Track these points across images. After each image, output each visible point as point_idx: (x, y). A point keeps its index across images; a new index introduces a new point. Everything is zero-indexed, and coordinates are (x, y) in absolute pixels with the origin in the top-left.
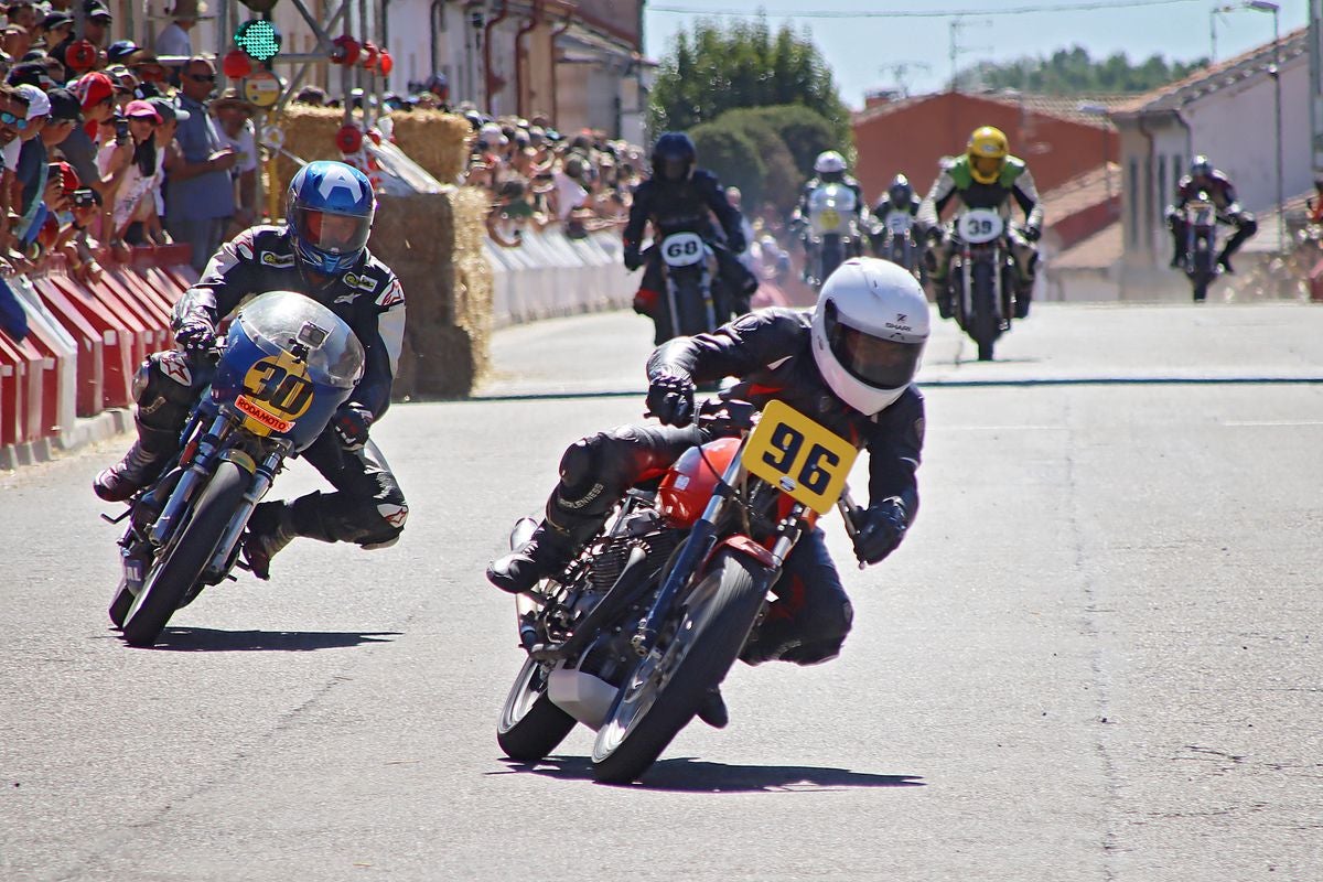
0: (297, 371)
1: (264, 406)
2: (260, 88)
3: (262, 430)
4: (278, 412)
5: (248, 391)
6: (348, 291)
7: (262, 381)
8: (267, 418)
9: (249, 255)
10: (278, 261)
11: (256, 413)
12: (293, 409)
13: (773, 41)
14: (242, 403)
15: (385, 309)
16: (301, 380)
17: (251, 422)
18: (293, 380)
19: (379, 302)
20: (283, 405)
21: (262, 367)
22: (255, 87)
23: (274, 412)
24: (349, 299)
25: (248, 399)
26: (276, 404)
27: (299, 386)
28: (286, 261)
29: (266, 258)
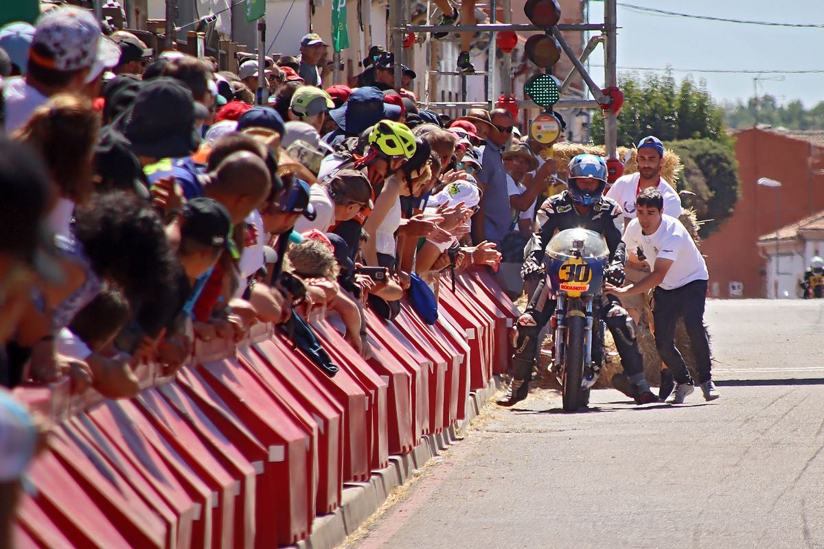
0: (579, 262)
1: (573, 284)
3: (577, 294)
4: (580, 283)
5: (563, 281)
6: (597, 213)
7: (567, 273)
8: (576, 288)
9: (552, 211)
10: (565, 209)
11: (571, 288)
12: (585, 279)
13: (677, 91)
14: (563, 287)
15: (615, 216)
16: (583, 265)
17: (572, 293)
18: (579, 267)
19: (612, 214)
20: (580, 279)
21: (564, 268)
23: (578, 284)
24: (599, 216)
25: (564, 284)
26: (577, 280)
27: (583, 269)
28: (568, 208)
29: (559, 210)
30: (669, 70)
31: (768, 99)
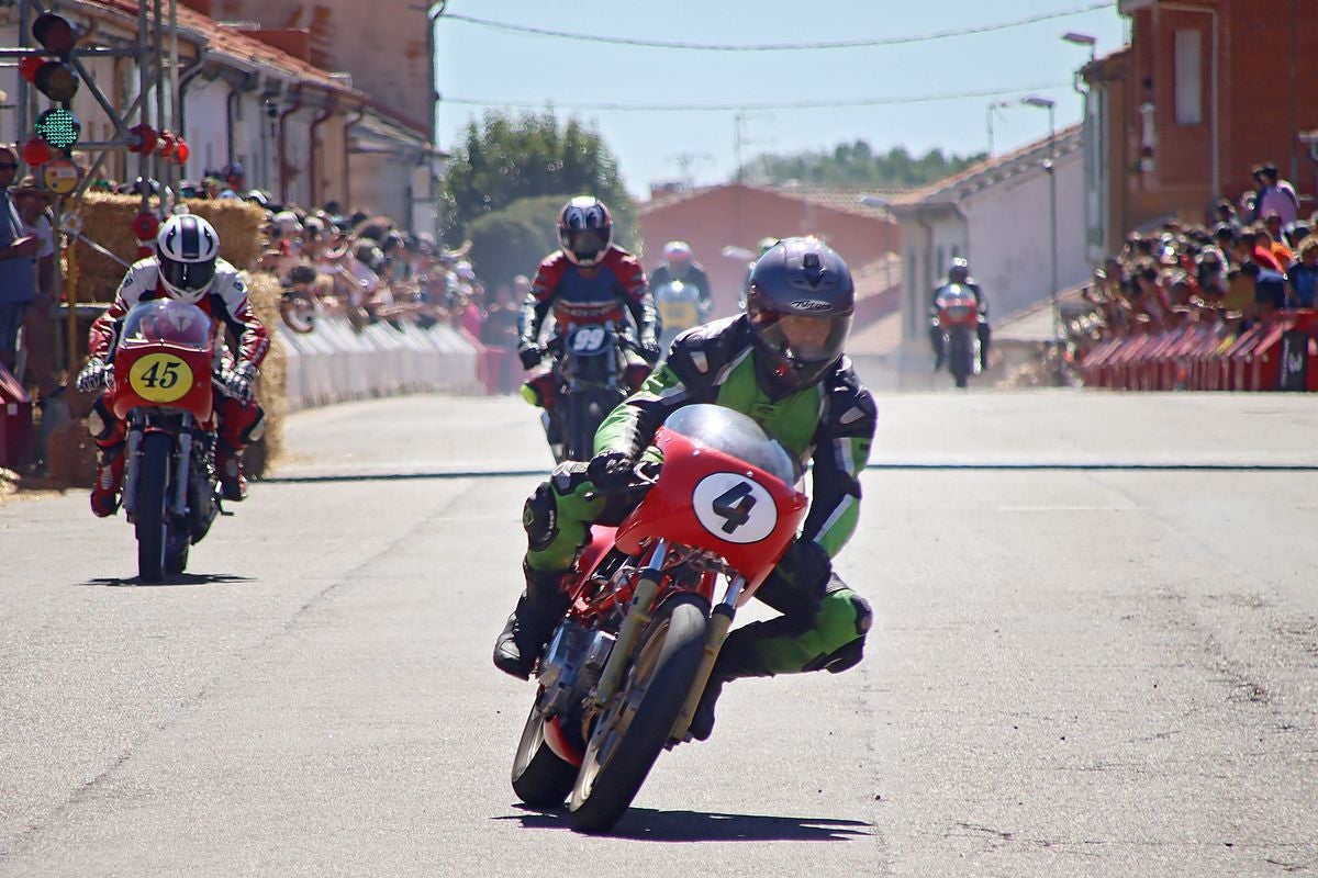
2: (59, 175)
13: (561, 132)
22: (54, 174)
30: (549, 107)
31: (862, 147)
